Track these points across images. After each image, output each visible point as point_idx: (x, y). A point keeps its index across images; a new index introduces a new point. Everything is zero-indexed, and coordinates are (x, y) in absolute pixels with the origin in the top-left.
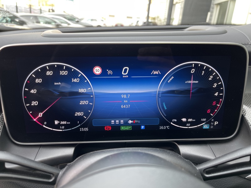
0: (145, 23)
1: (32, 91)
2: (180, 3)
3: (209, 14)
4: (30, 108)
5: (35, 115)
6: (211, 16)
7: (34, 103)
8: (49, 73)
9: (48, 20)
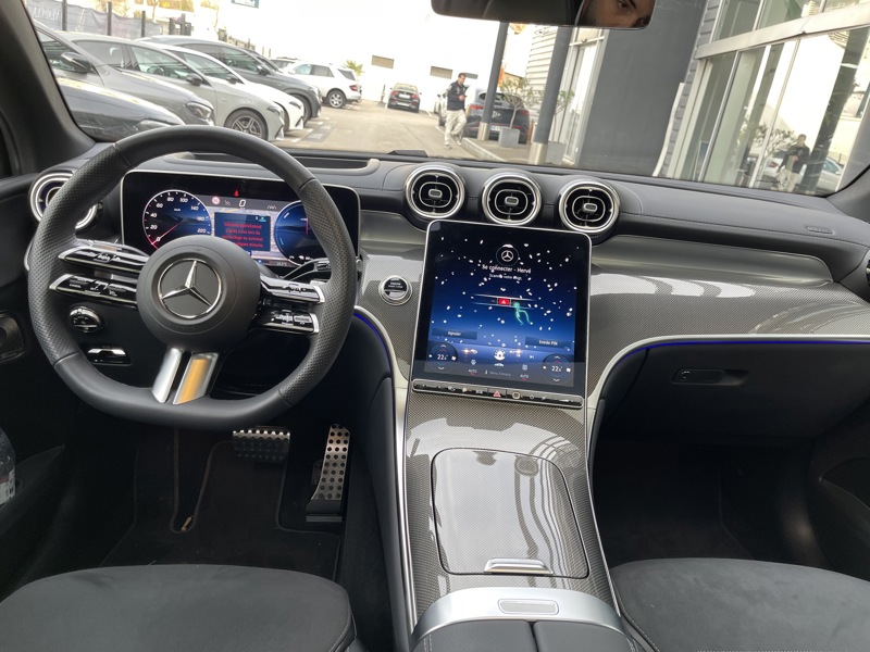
0: (482, 96)
1: (152, 215)
2: (595, 43)
3: (682, 85)
4: (149, 231)
5: (153, 239)
6: (686, 94)
7: (154, 227)
8: (170, 199)
9: (165, 61)
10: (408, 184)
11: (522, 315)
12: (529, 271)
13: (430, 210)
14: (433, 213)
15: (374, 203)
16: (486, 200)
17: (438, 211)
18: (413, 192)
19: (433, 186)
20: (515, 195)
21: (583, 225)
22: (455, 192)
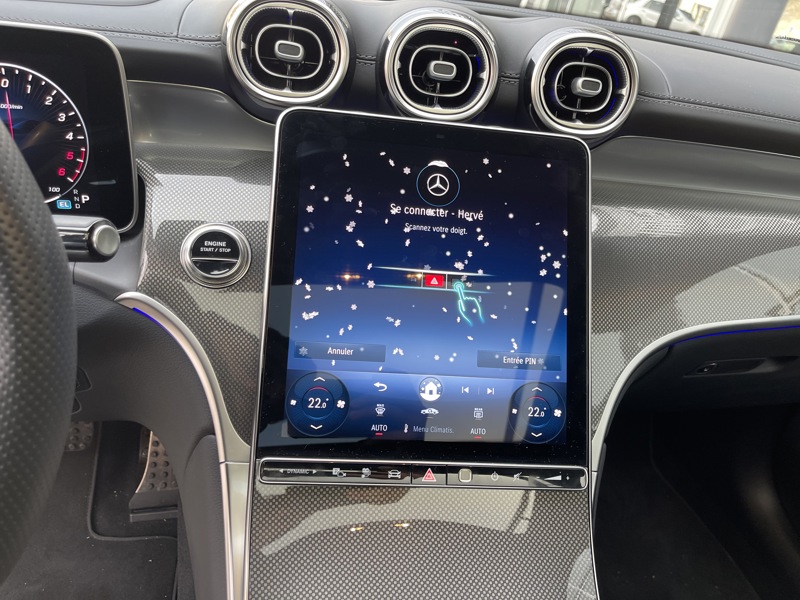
10: (230, 24)
11: (470, 305)
12: (480, 216)
13: (278, 84)
14: (287, 91)
15: (155, 66)
16: (391, 65)
17: (297, 86)
18: (242, 45)
19: (284, 34)
20: (448, 57)
21: (570, 119)
22: (330, 48)
